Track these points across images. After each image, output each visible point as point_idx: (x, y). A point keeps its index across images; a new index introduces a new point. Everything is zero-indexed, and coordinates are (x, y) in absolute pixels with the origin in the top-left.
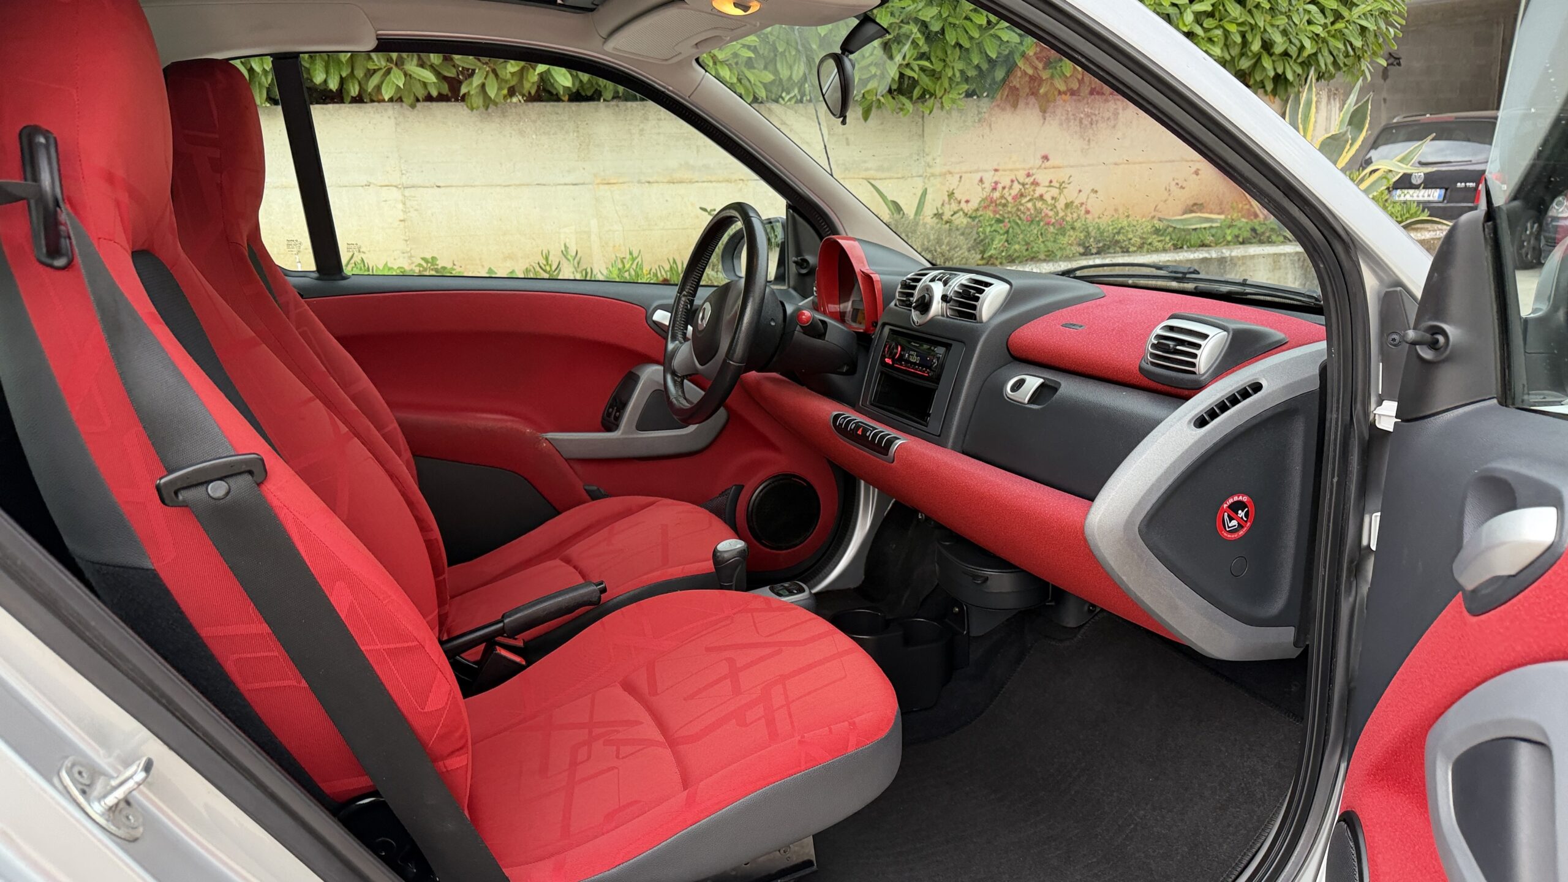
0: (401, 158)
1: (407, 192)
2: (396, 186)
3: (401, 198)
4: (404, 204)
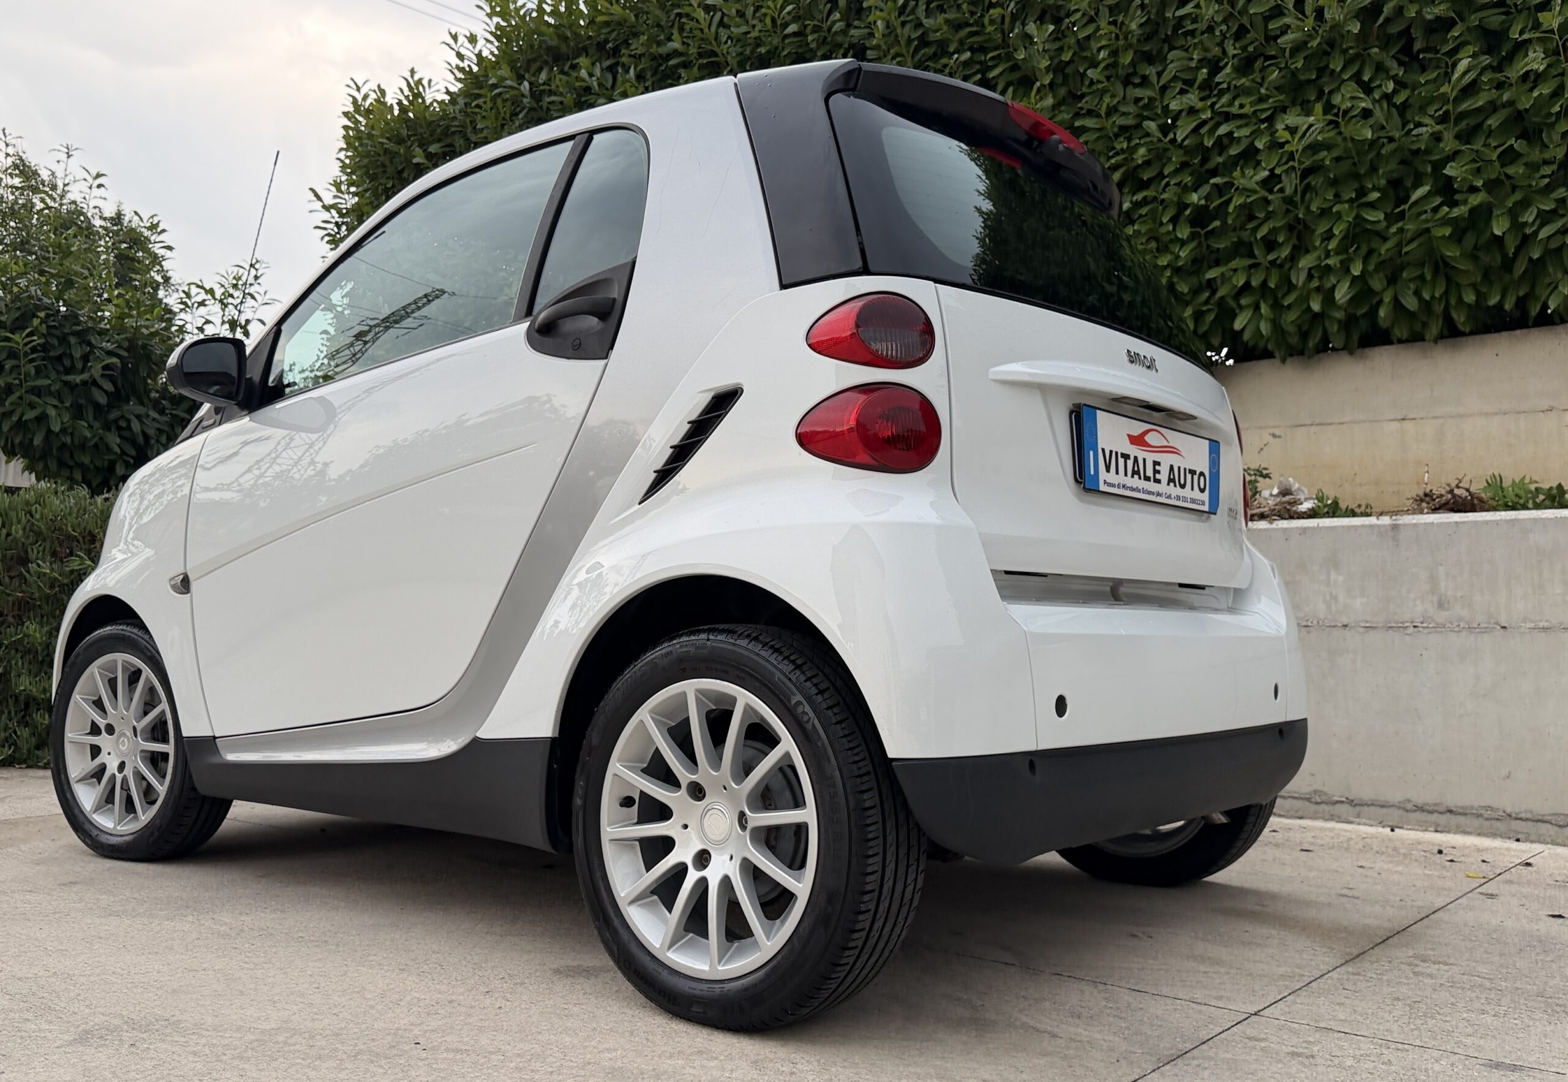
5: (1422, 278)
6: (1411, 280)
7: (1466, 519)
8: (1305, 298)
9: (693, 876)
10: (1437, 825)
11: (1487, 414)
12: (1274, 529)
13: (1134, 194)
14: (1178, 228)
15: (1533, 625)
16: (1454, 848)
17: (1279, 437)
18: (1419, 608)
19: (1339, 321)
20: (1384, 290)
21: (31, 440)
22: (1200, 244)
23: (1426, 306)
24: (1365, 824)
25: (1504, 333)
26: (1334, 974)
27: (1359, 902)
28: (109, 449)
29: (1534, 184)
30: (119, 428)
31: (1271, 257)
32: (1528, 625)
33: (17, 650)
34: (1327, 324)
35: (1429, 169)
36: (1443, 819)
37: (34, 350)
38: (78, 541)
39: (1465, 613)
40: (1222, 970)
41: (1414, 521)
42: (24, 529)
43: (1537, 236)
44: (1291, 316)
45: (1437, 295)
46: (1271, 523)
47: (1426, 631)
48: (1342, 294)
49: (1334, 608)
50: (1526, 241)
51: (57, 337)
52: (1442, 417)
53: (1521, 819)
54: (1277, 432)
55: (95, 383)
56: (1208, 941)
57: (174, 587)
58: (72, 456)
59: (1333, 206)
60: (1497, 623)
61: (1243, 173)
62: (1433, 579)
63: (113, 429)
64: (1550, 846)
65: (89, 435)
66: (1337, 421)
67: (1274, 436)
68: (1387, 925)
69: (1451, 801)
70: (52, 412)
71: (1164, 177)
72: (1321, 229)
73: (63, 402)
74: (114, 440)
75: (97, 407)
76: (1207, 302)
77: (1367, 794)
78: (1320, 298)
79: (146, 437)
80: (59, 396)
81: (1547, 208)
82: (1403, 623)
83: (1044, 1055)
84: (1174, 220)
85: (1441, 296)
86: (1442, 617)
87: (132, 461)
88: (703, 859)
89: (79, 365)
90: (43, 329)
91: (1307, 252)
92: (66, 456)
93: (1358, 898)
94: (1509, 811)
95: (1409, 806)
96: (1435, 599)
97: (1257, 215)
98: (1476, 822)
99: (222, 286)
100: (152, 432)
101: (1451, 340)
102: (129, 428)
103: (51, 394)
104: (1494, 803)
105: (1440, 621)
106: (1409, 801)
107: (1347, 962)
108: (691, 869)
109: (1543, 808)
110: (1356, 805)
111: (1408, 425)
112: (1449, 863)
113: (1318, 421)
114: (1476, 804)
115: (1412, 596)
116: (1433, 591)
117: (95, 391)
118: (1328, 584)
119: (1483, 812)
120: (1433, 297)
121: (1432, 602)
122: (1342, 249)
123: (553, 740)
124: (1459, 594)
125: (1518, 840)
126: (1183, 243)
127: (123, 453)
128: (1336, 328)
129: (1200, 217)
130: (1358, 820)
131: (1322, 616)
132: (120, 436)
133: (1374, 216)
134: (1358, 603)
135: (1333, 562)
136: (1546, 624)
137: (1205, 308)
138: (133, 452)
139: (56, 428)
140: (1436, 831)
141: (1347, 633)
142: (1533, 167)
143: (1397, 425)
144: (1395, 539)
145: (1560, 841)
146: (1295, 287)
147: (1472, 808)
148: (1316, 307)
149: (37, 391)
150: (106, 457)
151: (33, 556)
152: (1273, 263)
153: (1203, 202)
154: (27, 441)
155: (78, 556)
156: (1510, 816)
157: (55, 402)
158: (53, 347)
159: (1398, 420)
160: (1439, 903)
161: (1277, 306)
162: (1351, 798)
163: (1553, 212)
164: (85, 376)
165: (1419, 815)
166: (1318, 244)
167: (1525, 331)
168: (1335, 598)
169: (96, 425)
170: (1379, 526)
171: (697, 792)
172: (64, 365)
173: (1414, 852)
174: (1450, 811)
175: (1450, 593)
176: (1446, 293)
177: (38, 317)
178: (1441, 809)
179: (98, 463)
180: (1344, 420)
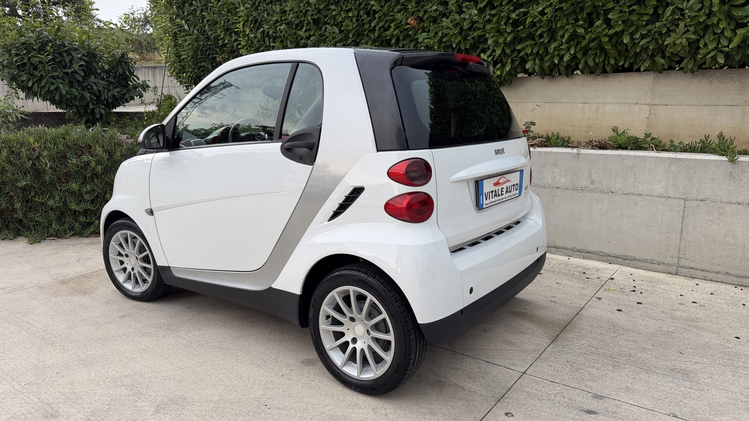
0: (653, 93)
1: (652, 107)
2: (648, 104)
3: (649, 109)
4: (650, 111)
5: (596, 54)
6: (592, 55)
7: (603, 153)
8: (553, 57)
9: (351, 346)
10: (584, 256)
11: (615, 103)
12: (536, 151)
13: (491, 10)
14: (507, 27)
15: (622, 192)
16: (589, 269)
18: (584, 183)
19: (564, 67)
20: (582, 58)
21: (54, 97)
22: (515, 34)
23: (597, 65)
24: (560, 255)
25: (624, 73)
26: (548, 349)
27: (557, 305)
28: (86, 99)
29: (640, 23)
30: (88, 89)
31: (541, 41)
32: (621, 192)
33: (68, 192)
34: (560, 67)
35: (602, 12)
36: (586, 255)
37: (49, 61)
38: (85, 148)
39: (599, 186)
40: (514, 348)
41: (585, 152)
42: (63, 145)
43: (639, 44)
44: (547, 64)
45: (601, 61)
46: (535, 149)
47: (586, 191)
48: (566, 58)
49: (554, 181)
50: (635, 45)
51: (58, 53)
52: (599, 103)
53: (612, 256)
54: (539, 104)
55: (76, 72)
56: (509, 332)
57: (147, 213)
58: (71, 102)
59: (565, 26)
60: (610, 191)
61: (533, 7)
62: (590, 173)
63: (86, 90)
64: (620, 266)
65: (77, 94)
66: (560, 102)
67: (538, 106)
68: (565, 318)
69: (589, 249)
70: (61, 86)
71: (503, 6)
72: (560, 33)
73: (65, 81)
74: (87, 95)
75: (78, 81)
76: (517, 56)
77: (561, 244)
78: (558, 59)
79: (99, 91)
80: (62, 78)
81: (644, 33)
82: (578, 188)
83: (461, 400)
84: (506, 24)
85: (602, 61)
86: (592, 187)
87: (95, 103)
88: (354, 340)
89: (69, 65)
90: (52, 50)
91: (555, 41)
92: (69, 102)
93: (556, 303)
94: (608, 253)
95: (575, 250)
96: (590, 180)
97: (537, 25)
98: (597, 256)
99: (120, 22)
100: (101, 89)
101: (604, 74)
102: (92, 89)
103: (59, 78)
104: (603, 251)
105: (591, 188)
106: (575, 248)
107: (553, 341)
108: (351, 344)
109: (619, 253)
110: (557, 248)
111: (586, 105)
112: (587, 279)
113: (554, 101)
114: (597, 251)
115: (582, 179)
116: (589, 178)
117: (76, 75)
118: (553, 173)
119: (599, 253)
120: (599, 61)
121: (589, 181)
122: (568, 42)
123: (300, 295)
124: (598, 179)
125: (610, 263)
126: (509, 34)
127: (91, 99)
128: (563, 68)
129: (516, 24)
130: (557, 253)
131: (550, 184)
132: (89, 92)
133: (581, 31)
134: (563, 180)
135: (556, 165)
136: (626, 192)
137: (515, 59)
138: (95, 98)
139: (64, 92)
140: (584, 259)
141: (558, 190)
142: (641, 15)
143: (581, 105)
144: (578, 158)
145: (624, 264)
146: (549, 53)
147: (596, 251)
148: (556, 61)
149: (53, 77)
150: (85, 101)
151: (68, 155)
152: (542, 43)
153: (517, 18)
154: (52, 97)
155: (86, 155)
156: (608, 255)
157: (61, 81)
158: (57, 58)
159: (583, 103)
160: (583, 303)
161: (542, 60)
162: (556, 245)
163: (647, 34)
164: (72, 70)
165: (578, 253)
166: (559, 38)
167: (631, 73)
168: (555, 178)
169: (79, 89)
170: (573, 153)
171: (352, 319)
172: (62, 65)
173: (575, 273)
174: (589, 252)
175: (595, 179)
176: (604, 61)
177: (49, 46)
178: (585, 251)
179: (83, 104)
180: (563, 102)
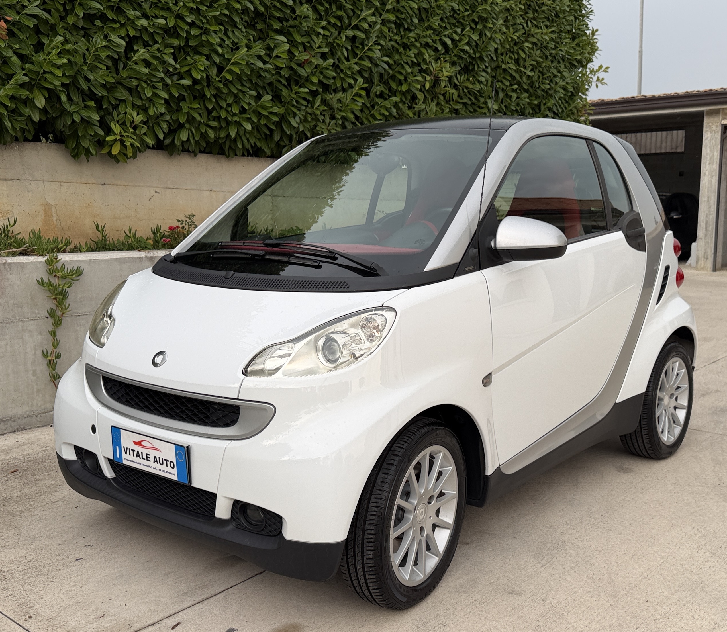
17: (159, 193)
54: (157, 190)
66: (184, 187)
113: (176, 187)
180: (187, 188)
